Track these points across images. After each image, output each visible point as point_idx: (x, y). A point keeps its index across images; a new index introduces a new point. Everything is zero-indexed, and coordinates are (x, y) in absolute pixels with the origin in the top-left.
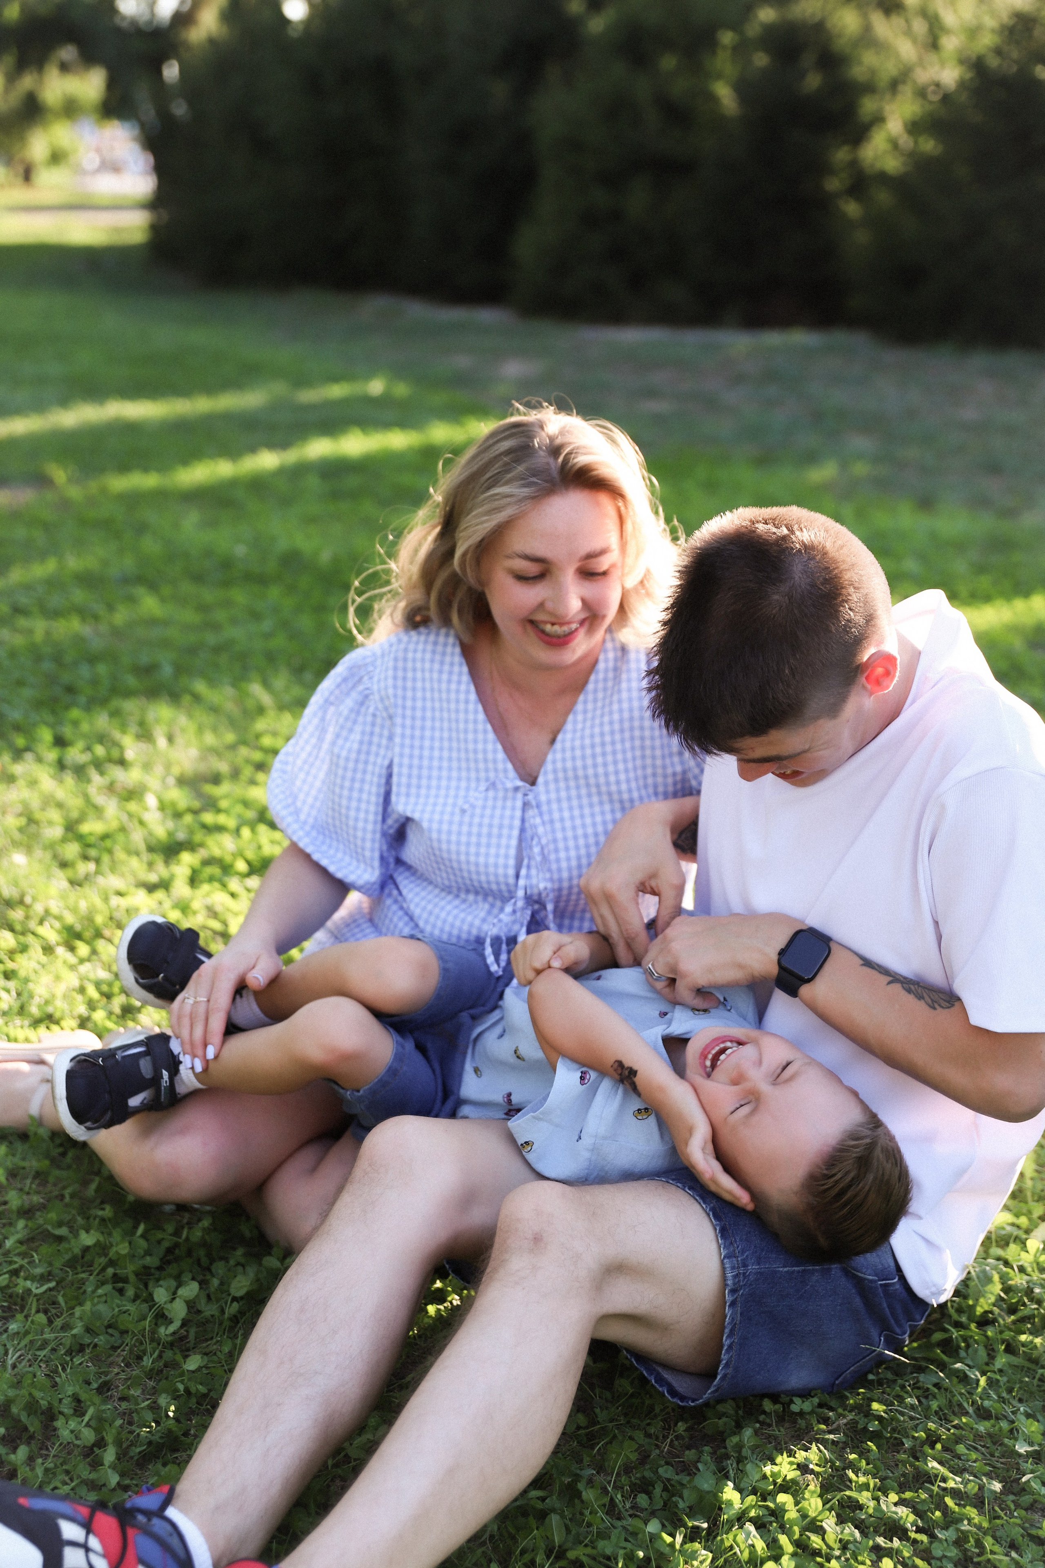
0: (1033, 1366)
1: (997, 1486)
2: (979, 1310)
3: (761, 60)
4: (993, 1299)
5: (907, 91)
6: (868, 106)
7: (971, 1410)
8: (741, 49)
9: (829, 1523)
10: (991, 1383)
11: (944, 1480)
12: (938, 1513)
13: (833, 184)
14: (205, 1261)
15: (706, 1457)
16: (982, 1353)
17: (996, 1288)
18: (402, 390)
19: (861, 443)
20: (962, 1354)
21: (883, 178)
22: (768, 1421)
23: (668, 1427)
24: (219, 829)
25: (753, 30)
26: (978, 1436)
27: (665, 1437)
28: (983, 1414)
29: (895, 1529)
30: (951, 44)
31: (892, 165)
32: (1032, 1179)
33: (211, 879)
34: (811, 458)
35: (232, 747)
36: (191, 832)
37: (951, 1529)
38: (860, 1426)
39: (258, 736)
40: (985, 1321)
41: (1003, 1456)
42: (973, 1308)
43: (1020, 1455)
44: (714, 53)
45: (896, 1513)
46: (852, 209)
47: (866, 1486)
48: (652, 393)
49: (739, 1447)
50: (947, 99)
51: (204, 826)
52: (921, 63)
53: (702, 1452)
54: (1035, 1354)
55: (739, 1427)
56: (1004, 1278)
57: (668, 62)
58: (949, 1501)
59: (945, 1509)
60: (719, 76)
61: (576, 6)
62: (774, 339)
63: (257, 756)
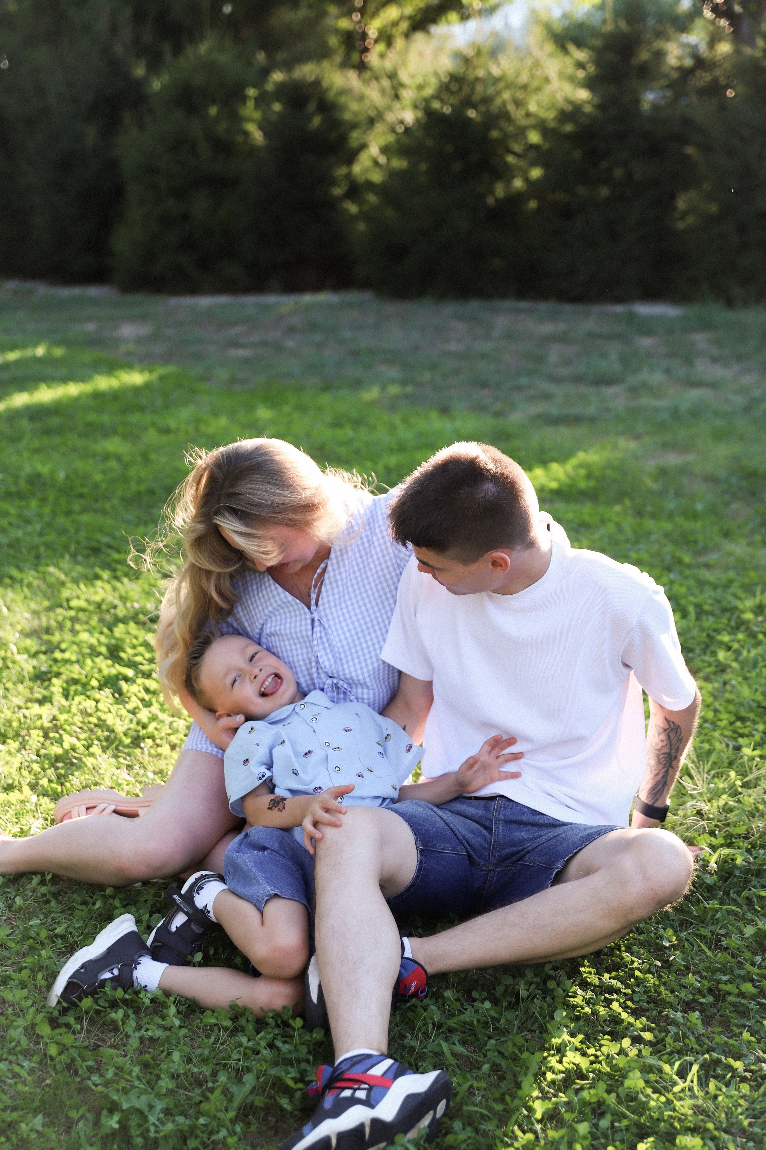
1: (659, 963)
3: (277, 107)
5: (380, 127)
6: (355, 136)
8: (262, 100)
9: (579, 992)
11: (633, 962)
12: (632, 980)
13: (338, 191)
18: (58, 352)
19: (393, 372)
21: (369, 185)
24: (67, 661)
25: (270, 87)
29: (612, 990)
30: (408, 95)
31: (376, 177)
33: (76, 693)
34: (357, 384)
35: (50, 609)
36: (50, 666)
37: (640, 986)
39: (68, 600)
43: (666, 948)
44: (244, 104)
45: (611, 982)
46: (353, 208)
47: (590, 973)
48: (235, 344)
50: (408, 131)
51: (55, 661)
52: (389, 108)
57: (213, 111)
58: (637, 973)
59: (637, 978)
60: (248, 119)
61: (140, 72)
62: (307, 298)
63: (72, 613)
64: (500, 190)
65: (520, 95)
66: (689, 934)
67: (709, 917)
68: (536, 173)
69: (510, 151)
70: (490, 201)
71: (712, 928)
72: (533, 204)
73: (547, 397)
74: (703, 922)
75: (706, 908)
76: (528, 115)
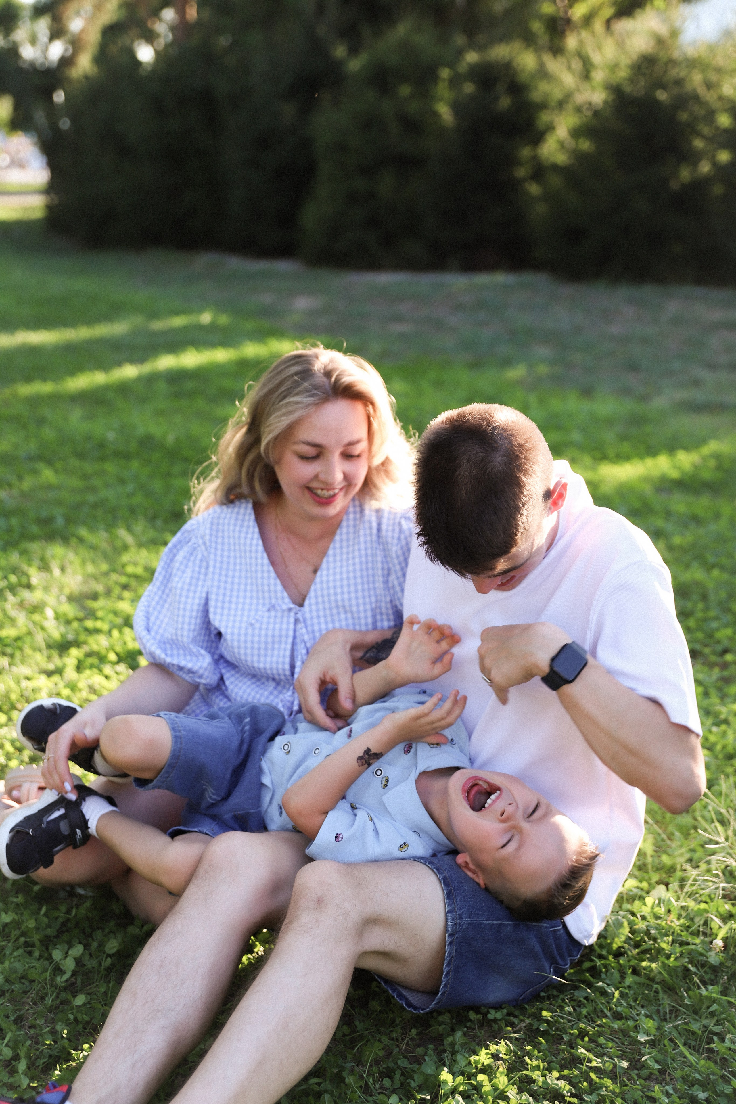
0: (650, 983)
1: (625, 1064)
2: (615, 946)
3: (469, 88)
4: (623, 938)
5: (569, 109)
6: (544, 118)
7: (609, 1014)
8: (455, 81)
9: (512, 1093)
10: (622, 995)
11: (590, 1061)
12: (585, 1084)
13: (521, 172)
14: (88, 930)
15: (430, 1052)
16: (617, 975)
17: (626, 931)
18: (224, 320)
19: (543, 351)
20: (603, 976)
21: (555, 168)
22: (473, 1026)
23: (405, 1032)
24: (97, 631)
25: (463, 67)
26: (613, 1031)
27: (403, 1040)
28: (617, 1016)
29: (556, 1096)
30: (599, 76)
31: (561, 158)
32: (652, 856)
33: (92, 666)
34: (508, 362)
35: (106, 574)
36: (78, 634)
37: (594, 1094)
38: (534, 1028)
39: (124, 566)
40: (619, 954)
41: (630, 1044)
42: (610, 944)
43: (641, 1043)
44: (436, 84)
45: (557, 1085)
46: (534, 189)
47: (538, 1068)
48: (398, 319)
49: (453, 1044)
50: (596, 113)
51: (87, 630)
52: (578, 89)
53: (427, 1049)
54: (652, 975)
55: (453, 1031)
56: (631, 924)
57: (405, 90)
58: (592, 1075)
59: (590, 1081)
60: (441, 99)
61: (340, 51)
62: (482, 279)
63: (123, 580)
64: (685, 174)
65: (713, 77)
66: (676, 1027)
67: (704, 1007)
68: (724, 157)
69: (699, 134)
70: (674, 185)
71: (705, 1022)
72: (718, 190)
73: (697, 383)
74: (696, 1012)
75: (701, 995)
76: (721, 98)
